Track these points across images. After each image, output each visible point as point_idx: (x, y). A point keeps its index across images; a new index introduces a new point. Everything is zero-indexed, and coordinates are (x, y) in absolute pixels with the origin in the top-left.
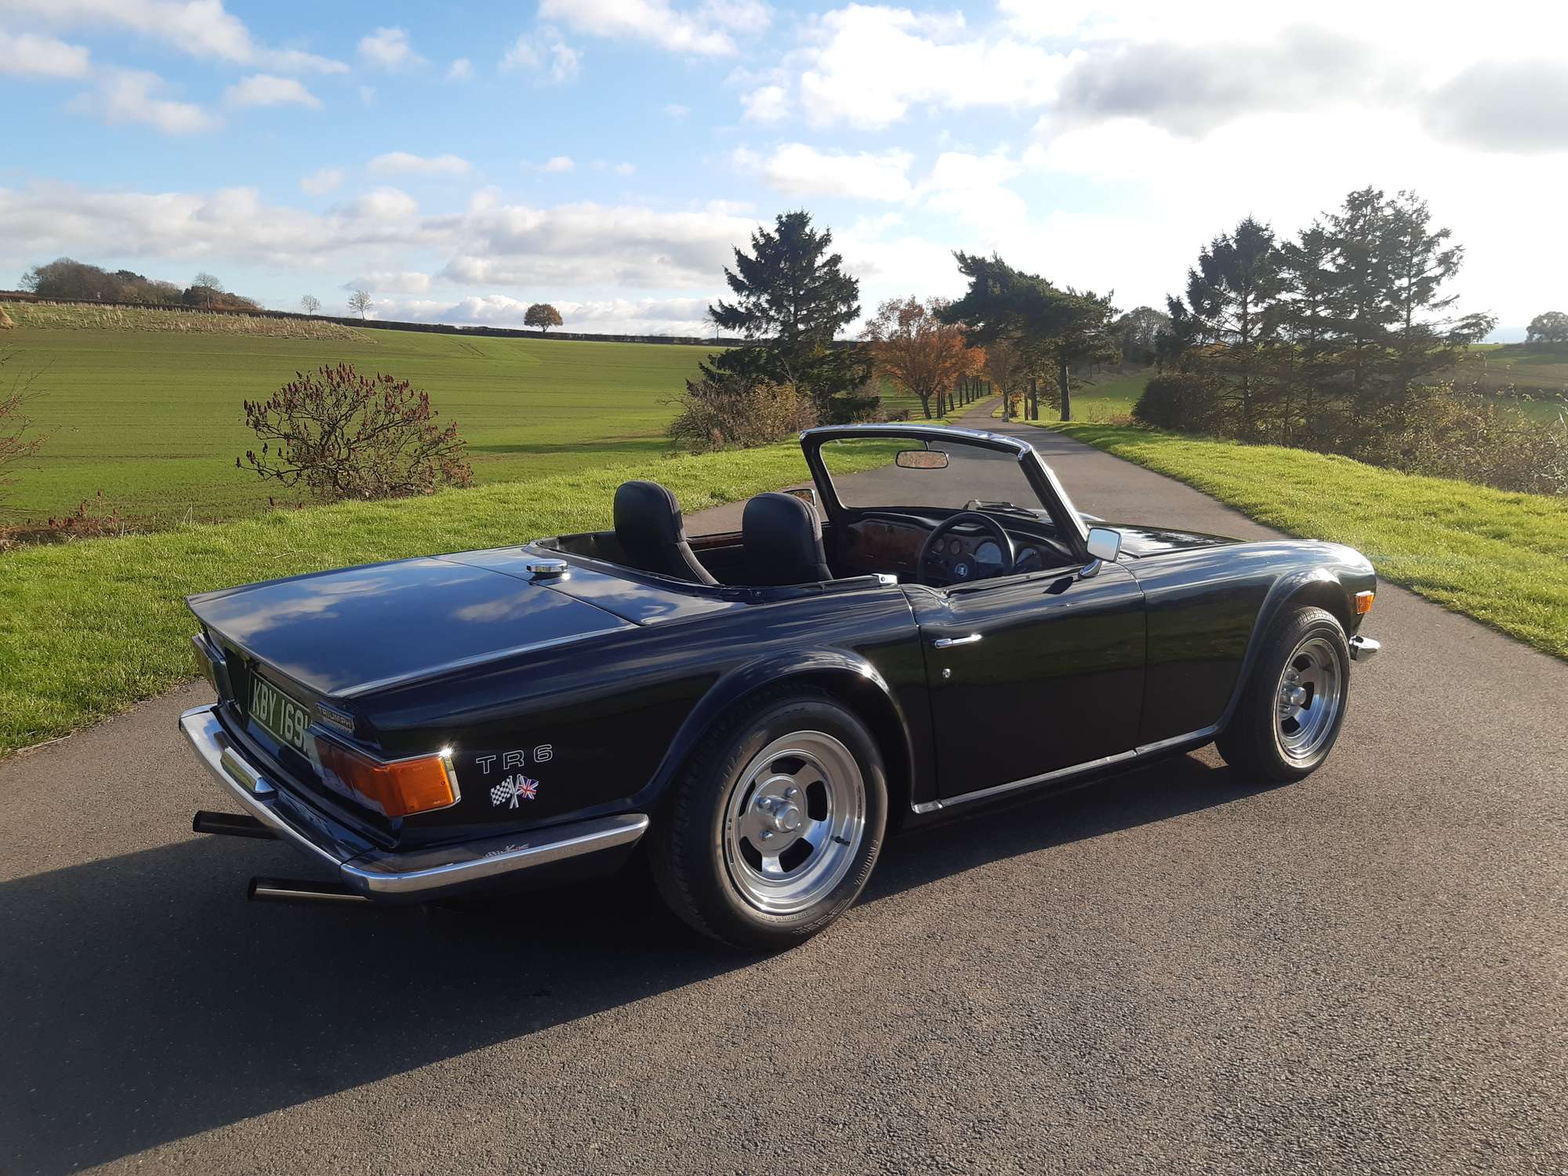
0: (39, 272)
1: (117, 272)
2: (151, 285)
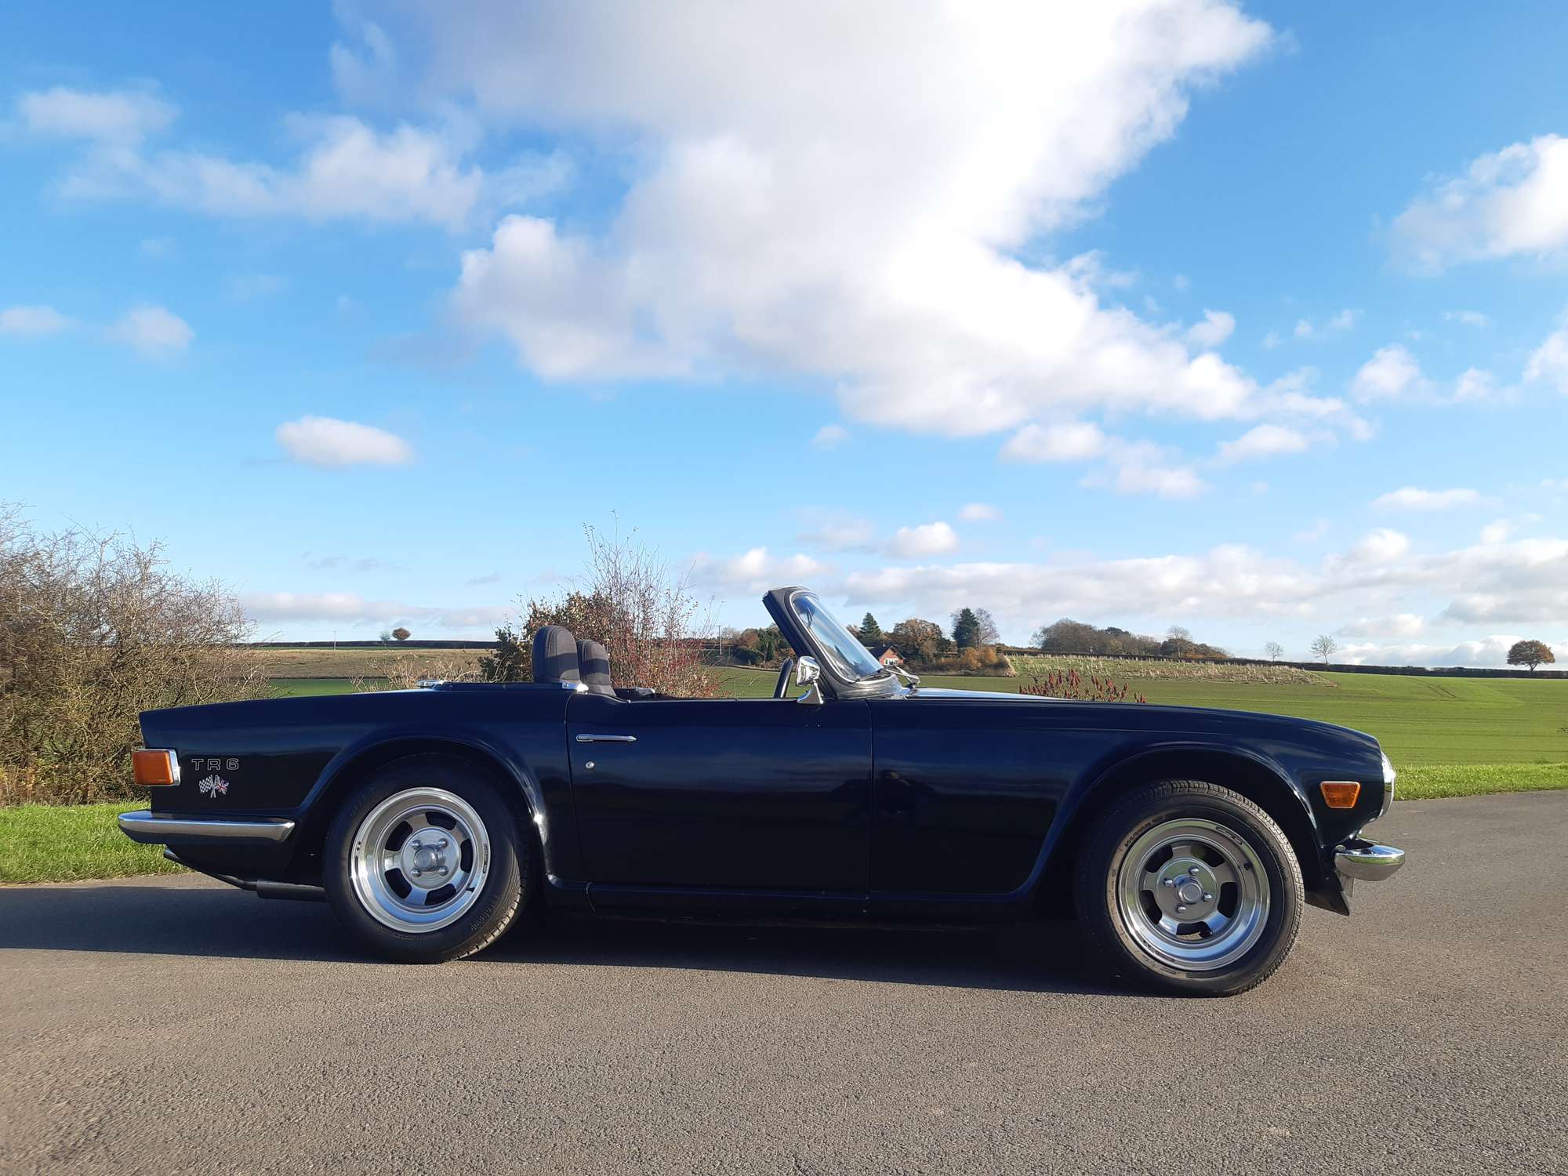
0: (1045, 631)
1: (1106, 628)
2: (1134, 639)
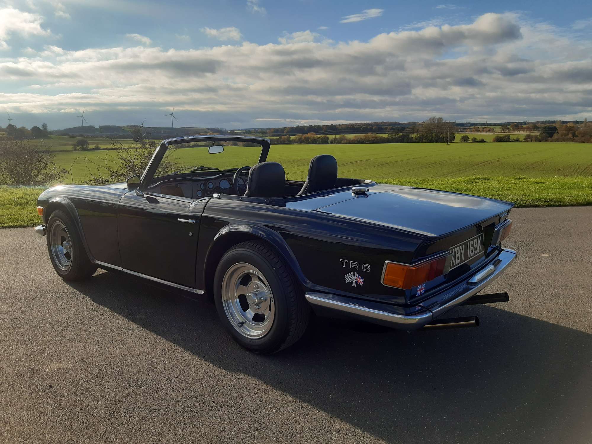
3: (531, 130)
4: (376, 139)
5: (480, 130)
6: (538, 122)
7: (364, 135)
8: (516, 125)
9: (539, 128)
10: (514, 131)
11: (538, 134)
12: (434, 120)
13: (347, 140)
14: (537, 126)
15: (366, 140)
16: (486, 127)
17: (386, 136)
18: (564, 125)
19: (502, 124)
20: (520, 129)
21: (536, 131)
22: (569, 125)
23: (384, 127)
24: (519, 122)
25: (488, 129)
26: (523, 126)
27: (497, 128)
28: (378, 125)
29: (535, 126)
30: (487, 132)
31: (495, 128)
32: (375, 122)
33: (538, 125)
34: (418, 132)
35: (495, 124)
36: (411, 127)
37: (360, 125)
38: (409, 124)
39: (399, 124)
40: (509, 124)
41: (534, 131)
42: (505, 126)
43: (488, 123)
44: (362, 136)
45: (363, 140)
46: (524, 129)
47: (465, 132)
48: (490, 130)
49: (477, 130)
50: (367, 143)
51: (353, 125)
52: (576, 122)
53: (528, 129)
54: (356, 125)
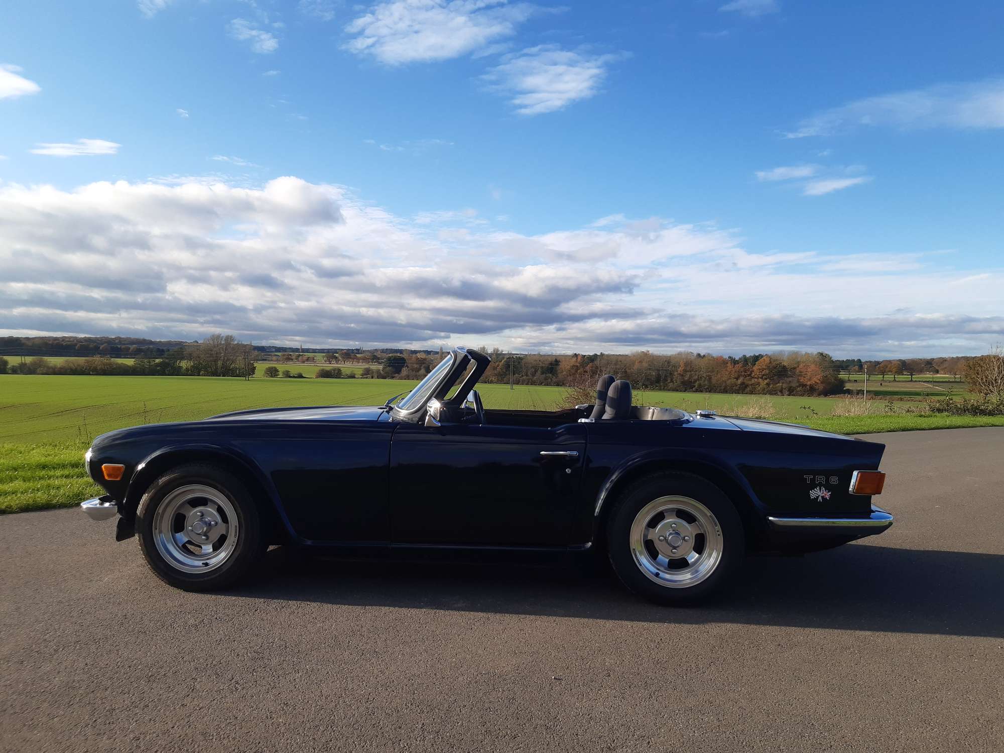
3: (369, 362)
4: (110, 367)
5: (292, 359)
6: (376, 350)
7: (86, 360)
8: (346, 353)
9: (379, 359)
10: (344, 361)
11: (381, 367)
12: (220, 339)
13: (49, 368)
14: (376, 356)
15: (90, 368)
16: (301, 354)
17: (130, 362)
18: (414, 356)
19: (325, 351)
20: (354, 359)
21: (376, 364)
22: (419, 355)
23: (123, 347)
24: (349, 350)
25: (305, 358)
26: (357, 355)
27: (319, 356)
28: (109, 342)
29: (374, 357)
30: (303, 362)
31: (316, 356)
32: (103, 337)
33: (378, 355)
34: (190, 357)
35: (314, 351)
36: (176, 349)
37: (74, 341)
38: (169, 343)
39: (151, 343)
40: (336, 351)
41: (372, 363)
42: (331, 355)
43: (303, 347)
44: (81, 361)
45: (83, 368)
46: (358, 360)
47: (269, 361)
48: (308, 359)
49: (289, 359)
50: (92, 375)
51: (56, 339)
52: (428, 352)
53: (365, 360)
54: (63, 340)
